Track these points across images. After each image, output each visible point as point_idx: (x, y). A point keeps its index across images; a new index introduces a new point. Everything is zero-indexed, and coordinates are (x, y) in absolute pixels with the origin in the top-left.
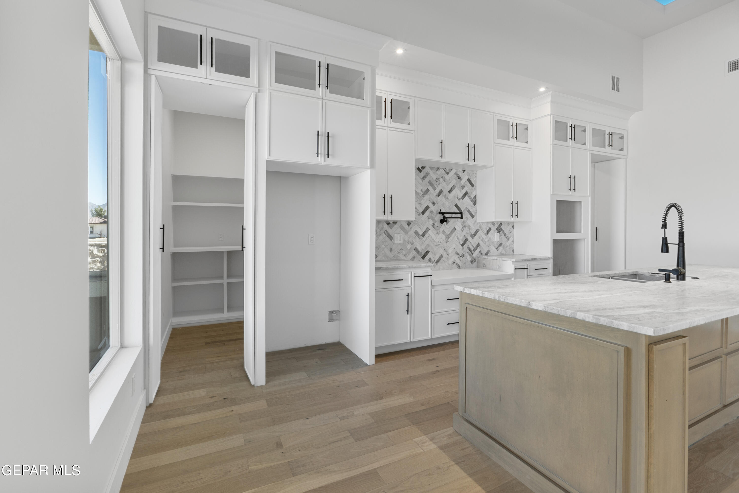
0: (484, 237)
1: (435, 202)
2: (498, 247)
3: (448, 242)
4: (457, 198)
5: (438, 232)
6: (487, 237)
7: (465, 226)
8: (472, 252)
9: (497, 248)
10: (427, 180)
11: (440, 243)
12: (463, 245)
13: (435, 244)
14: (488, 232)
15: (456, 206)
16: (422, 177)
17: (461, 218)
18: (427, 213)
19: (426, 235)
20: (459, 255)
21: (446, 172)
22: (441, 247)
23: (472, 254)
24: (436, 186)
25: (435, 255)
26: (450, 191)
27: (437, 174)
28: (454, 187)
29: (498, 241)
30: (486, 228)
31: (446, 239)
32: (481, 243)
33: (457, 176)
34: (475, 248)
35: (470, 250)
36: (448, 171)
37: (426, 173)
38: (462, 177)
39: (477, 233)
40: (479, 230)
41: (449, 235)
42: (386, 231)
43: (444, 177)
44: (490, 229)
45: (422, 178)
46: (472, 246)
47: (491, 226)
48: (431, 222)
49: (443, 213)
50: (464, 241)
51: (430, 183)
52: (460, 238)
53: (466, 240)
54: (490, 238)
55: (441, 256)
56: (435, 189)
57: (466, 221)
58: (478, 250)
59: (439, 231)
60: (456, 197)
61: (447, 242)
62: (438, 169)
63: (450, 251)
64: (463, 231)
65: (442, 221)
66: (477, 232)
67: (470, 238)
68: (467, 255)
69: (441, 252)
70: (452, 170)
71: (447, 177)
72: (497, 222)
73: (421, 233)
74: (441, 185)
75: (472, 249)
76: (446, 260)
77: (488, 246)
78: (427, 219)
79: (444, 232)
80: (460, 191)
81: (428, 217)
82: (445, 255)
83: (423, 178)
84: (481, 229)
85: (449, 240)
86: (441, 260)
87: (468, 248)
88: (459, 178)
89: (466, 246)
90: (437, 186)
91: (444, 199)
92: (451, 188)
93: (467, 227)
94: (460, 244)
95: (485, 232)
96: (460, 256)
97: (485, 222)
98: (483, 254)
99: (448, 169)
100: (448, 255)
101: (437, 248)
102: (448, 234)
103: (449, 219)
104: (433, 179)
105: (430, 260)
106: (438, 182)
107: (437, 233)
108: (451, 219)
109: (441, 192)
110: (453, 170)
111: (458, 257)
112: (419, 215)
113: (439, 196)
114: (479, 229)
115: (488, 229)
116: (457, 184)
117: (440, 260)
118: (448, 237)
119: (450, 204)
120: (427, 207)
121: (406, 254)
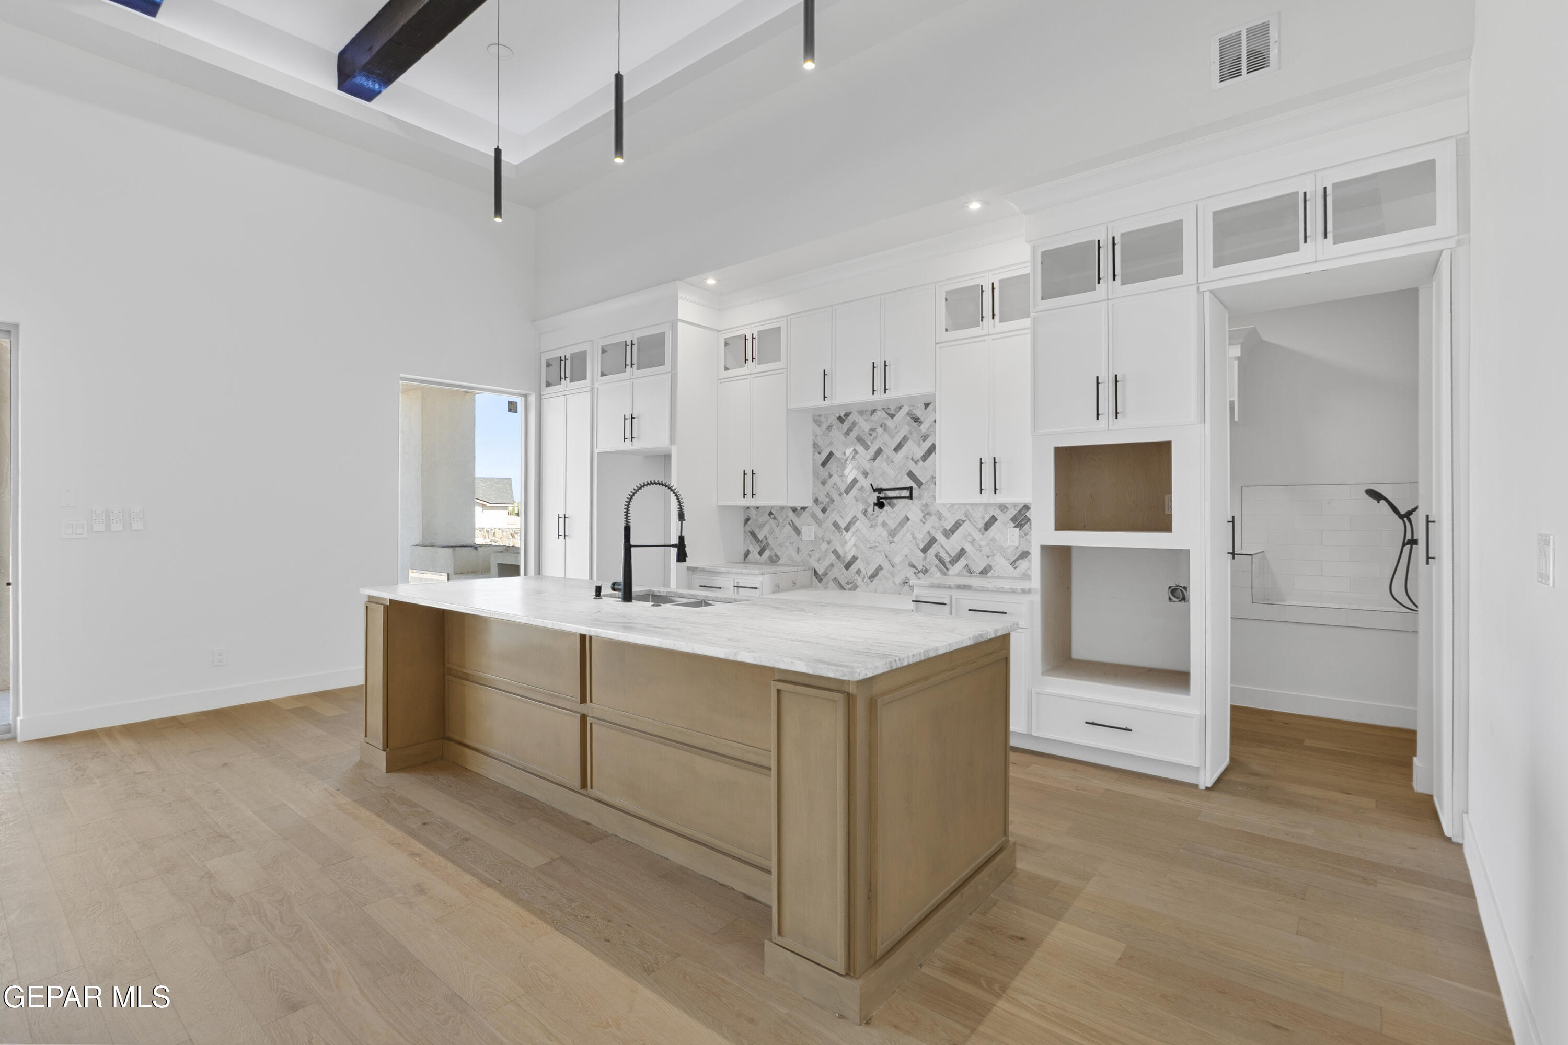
0: (977, 535)
1: (869, 472)
2: (1017, 559)
3: (893, 542)
4: (912, 459)
5: (874, 524)
6: (984, 535)
7: (929, 514)
8: (948, 567)
9: (1015, 561)
10: (854, 434)
11: (877, 544)
12: (925, 550)
13: (868, 546)
14: (987, 526)
15: (911, 475)
16: (845, 431)
17: (911, 497)
18: (854, 492)
19: (853, 529)
20: (917, 569)
21: (889, 414)
22: (880, 552)
23: (947, 569)
24: (869, 443)
25: (868, 563)
26: (897, 449)
27: (872, 421)
28: (905, 439)
29: (1017, 548)
30: (983, 518)
31: (890, 537)
32: (968, 548)
33: (912, 418)
34: (955, 559)
35: (941, 561)
36: (893, 412)
37: (853, 423)
38: (922, 419)
39: (957, 528)
40: (964, 522)
41: (895, 529)
42: (791, 521)
43: (885, 424)
44: (993, 519)
45: (845, 433)
46: (947, 553)
47: (997, 513)
48: (861, 507)
49: (880, 490)
50: (926, 542)
51: (860, 440)
52: (920, 536)
53: (933, 541)
54: (994, 539)
55: (880, 568)
56: (867, 448)
57: (932, 504)
58: (962, 562)
59: (875, 521)
60: (910, 457)
61: (890, 543)
62: (874, 411)
63: (897, 560)
64: (924, 523)
65: (880, 505)
66: (957, 525)
67: (940, 538)
68: (933, 569)
69: (879, 560)
70: (900, 408)
71: (890, 423)
72: (1015, 505)
73: (843, 526)
74: (878, 439)
75: (947, 559)
76: (889, 576)
77: (988, 557)
78: (854, 501)
79: (884, 524)
80: (919, 446)
81: (855, 497)
82: (886, 566)
83: (847, 433)
84: (969, 520)
85: (895, 539)
86: (879, 574)
87: (936, 556)
88: (917, 420)
89: (932, 551)
90: (872, 443)
91: (885, 464)
92: (900, 442)
93: (933, 516)
94: (919, 549)
95: (981, 524)
96: (919, 572)
97: (980, 504)
98: (974, 572)
99: (892, 408)
100: (893, 567)
101: (872, 552)
102: (893, 528)
103: (895, 501)
104: (863, 431)
105: (858, 572)
106: (873, 436)
107: (871, 526)
108: (898, 500)
109: (879, 452)
110: (903, 409)
111: (915, 573)
112: (840, 495)
113: (874, 460)
114: (964, 519)
115: (986, 519)
116: (911, 433)
117: (877, 575)
118: (893, 533)
119: (897, 473)
120: (855, 481)
121: (819, 559)
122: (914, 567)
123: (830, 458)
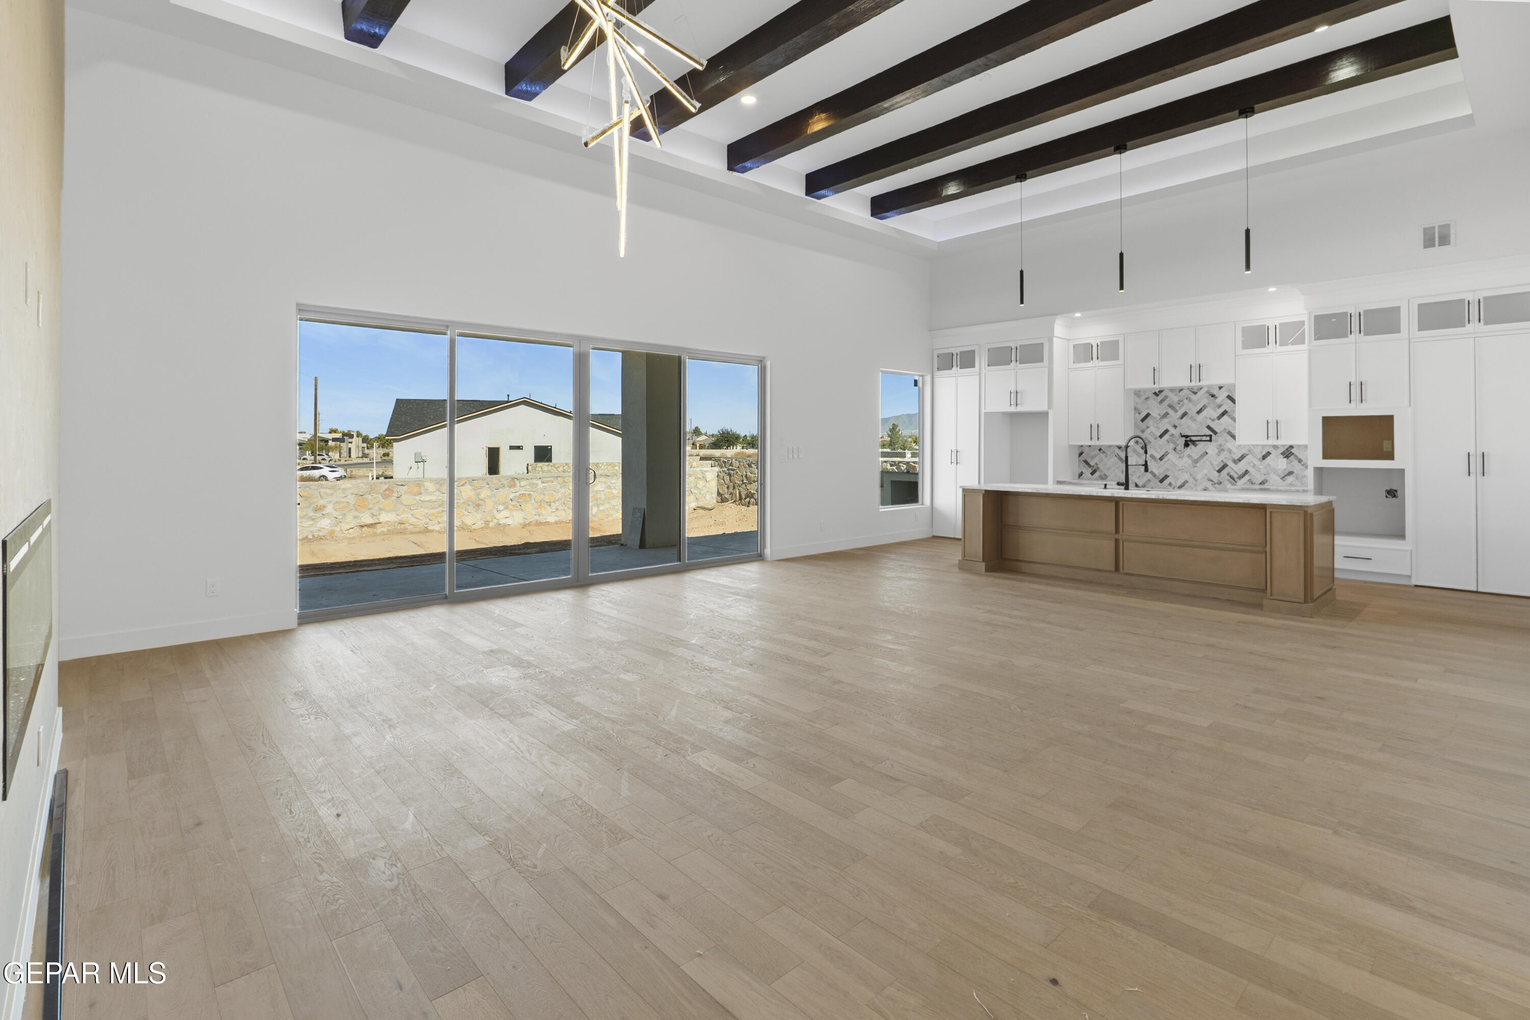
0: (1257, 463)
1: (1177, 425)
2: (1285, 476)
3: (1196, 466)
4: (1210, 418)
5: (1181, 456)
6: (1262, 463)
7: (1222, 450)
8: (1236, 480)
9: (1284, 477)
10: (1166, 403)
11: (1184, 468)
12: (1219, 471)
13: (1177, 469)
14: (1264, 457)
15: (1209, 427)
16: (1160, 401)
17: (1210, 440)
18: (1166, 437)
19: (1165, 459)
20: (1213, 482)
21: (1193, 392)
22: (1187, 472)
23: (1236, 482)
24: (1178, 408)
25: (1177, 479)
26: (1199, 412)
27: (1180, 396)
28: (1204, 407)
29: (1285, 469)
30: (1261, 453)
31: (1194, 464)
32: (1250, 469)
33: (1210, 395)
34: (1241, 476)
35: (1232, 477)
36: (1196, 391)
37: (1165, 397)
38: (1217, 395)
39: (1243, 458)
40: (1247, 455)
41: (1197, 459)
42: (1117, 454)
43: (1190, 398)
44: (1269, 453)
45: (1160, 402)
46: (1236, 472)
47: (1271, 450)
48: (1172, 446)
49: (1187, 437)
50: (1221, 466)
51: (1170, 406)
52: (1216, 463)
53: (1225, 466)
54: (1269, 465)
55: (1186, 482)
56: (1176, 411)
57: (1225, 444)
58: (1247, 478)
59: (1182, 455)
60: (1209, 417)
61: (1194, 467)
62: (1181, 390)
63: (1199, 477)
64: (1219, 455)
65: (1187, 445)
66: (1243, 457)
67: (1231, 464)
68: (1226, 482)
69: (1186, 477)
70: (1201, 389)
71: (1193, 397)
72: (1284, 446)
73: (1158, 456)
74: (1184, 406)
75: (1236, 476)
76: (1193, 486)
77: (1265, 475)
78: (1166, 442)
79: (1189, 456)
80: (1215, 411)
81: (1167, 440)
82: (1191, 480)
83: (1161, 402)
84: (1252, 454)
85: (1198, 465)
86: (1186, 485)
87: (1228, 474)
88: (1213, 396)
89: (1225, 472)
90: (1180, 408)
91: (1190, 421)
92: (1201, 409)
93: (1226, 452)
94: (1215, 470)
95: (1260, 456)
96: (1215, 484)
97: (1259, 445)
98: (1255, 483)
99: (1195, 389)
100: (1196, 481)
101: (1180, 472)
102: (1196, 459)
103: (1197, 443)
104: (1173, 401)
105: (1170, 484)
106: (1181, 405)
107: (1180, 457)
108: (1200, 442)
109: (1185, 414)
110: (1203, 389)
111: (1212, 484)
112: (1156, 439)
113: (1182, 418)
114: (1248, 453)
115: (1264, 453)
116: (1209, 403)
117: (1184, 486)
118: (1196, 462)
119: (1199, 426)
120: (1166, 431)
121: (1140, 477)
122: (1212, 481)
123: (1148, 417)
